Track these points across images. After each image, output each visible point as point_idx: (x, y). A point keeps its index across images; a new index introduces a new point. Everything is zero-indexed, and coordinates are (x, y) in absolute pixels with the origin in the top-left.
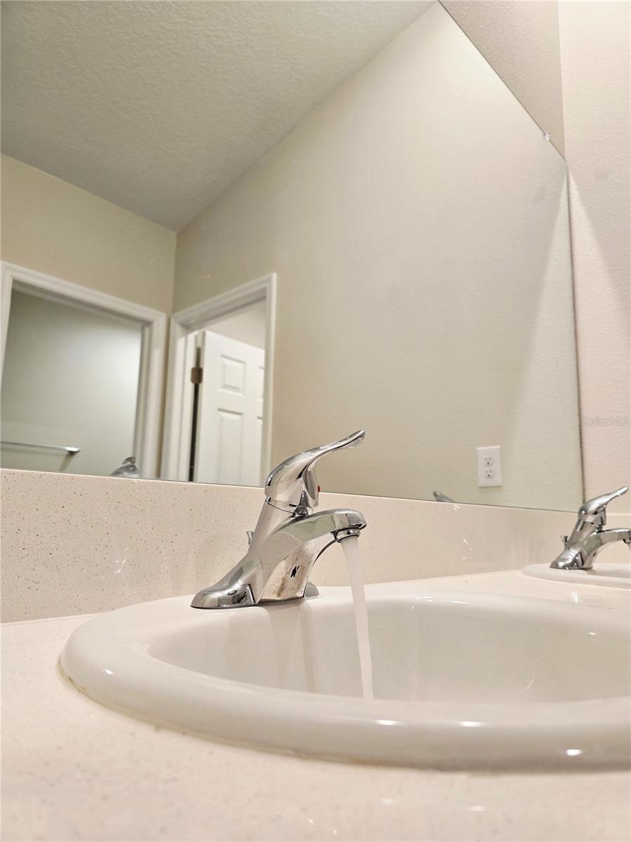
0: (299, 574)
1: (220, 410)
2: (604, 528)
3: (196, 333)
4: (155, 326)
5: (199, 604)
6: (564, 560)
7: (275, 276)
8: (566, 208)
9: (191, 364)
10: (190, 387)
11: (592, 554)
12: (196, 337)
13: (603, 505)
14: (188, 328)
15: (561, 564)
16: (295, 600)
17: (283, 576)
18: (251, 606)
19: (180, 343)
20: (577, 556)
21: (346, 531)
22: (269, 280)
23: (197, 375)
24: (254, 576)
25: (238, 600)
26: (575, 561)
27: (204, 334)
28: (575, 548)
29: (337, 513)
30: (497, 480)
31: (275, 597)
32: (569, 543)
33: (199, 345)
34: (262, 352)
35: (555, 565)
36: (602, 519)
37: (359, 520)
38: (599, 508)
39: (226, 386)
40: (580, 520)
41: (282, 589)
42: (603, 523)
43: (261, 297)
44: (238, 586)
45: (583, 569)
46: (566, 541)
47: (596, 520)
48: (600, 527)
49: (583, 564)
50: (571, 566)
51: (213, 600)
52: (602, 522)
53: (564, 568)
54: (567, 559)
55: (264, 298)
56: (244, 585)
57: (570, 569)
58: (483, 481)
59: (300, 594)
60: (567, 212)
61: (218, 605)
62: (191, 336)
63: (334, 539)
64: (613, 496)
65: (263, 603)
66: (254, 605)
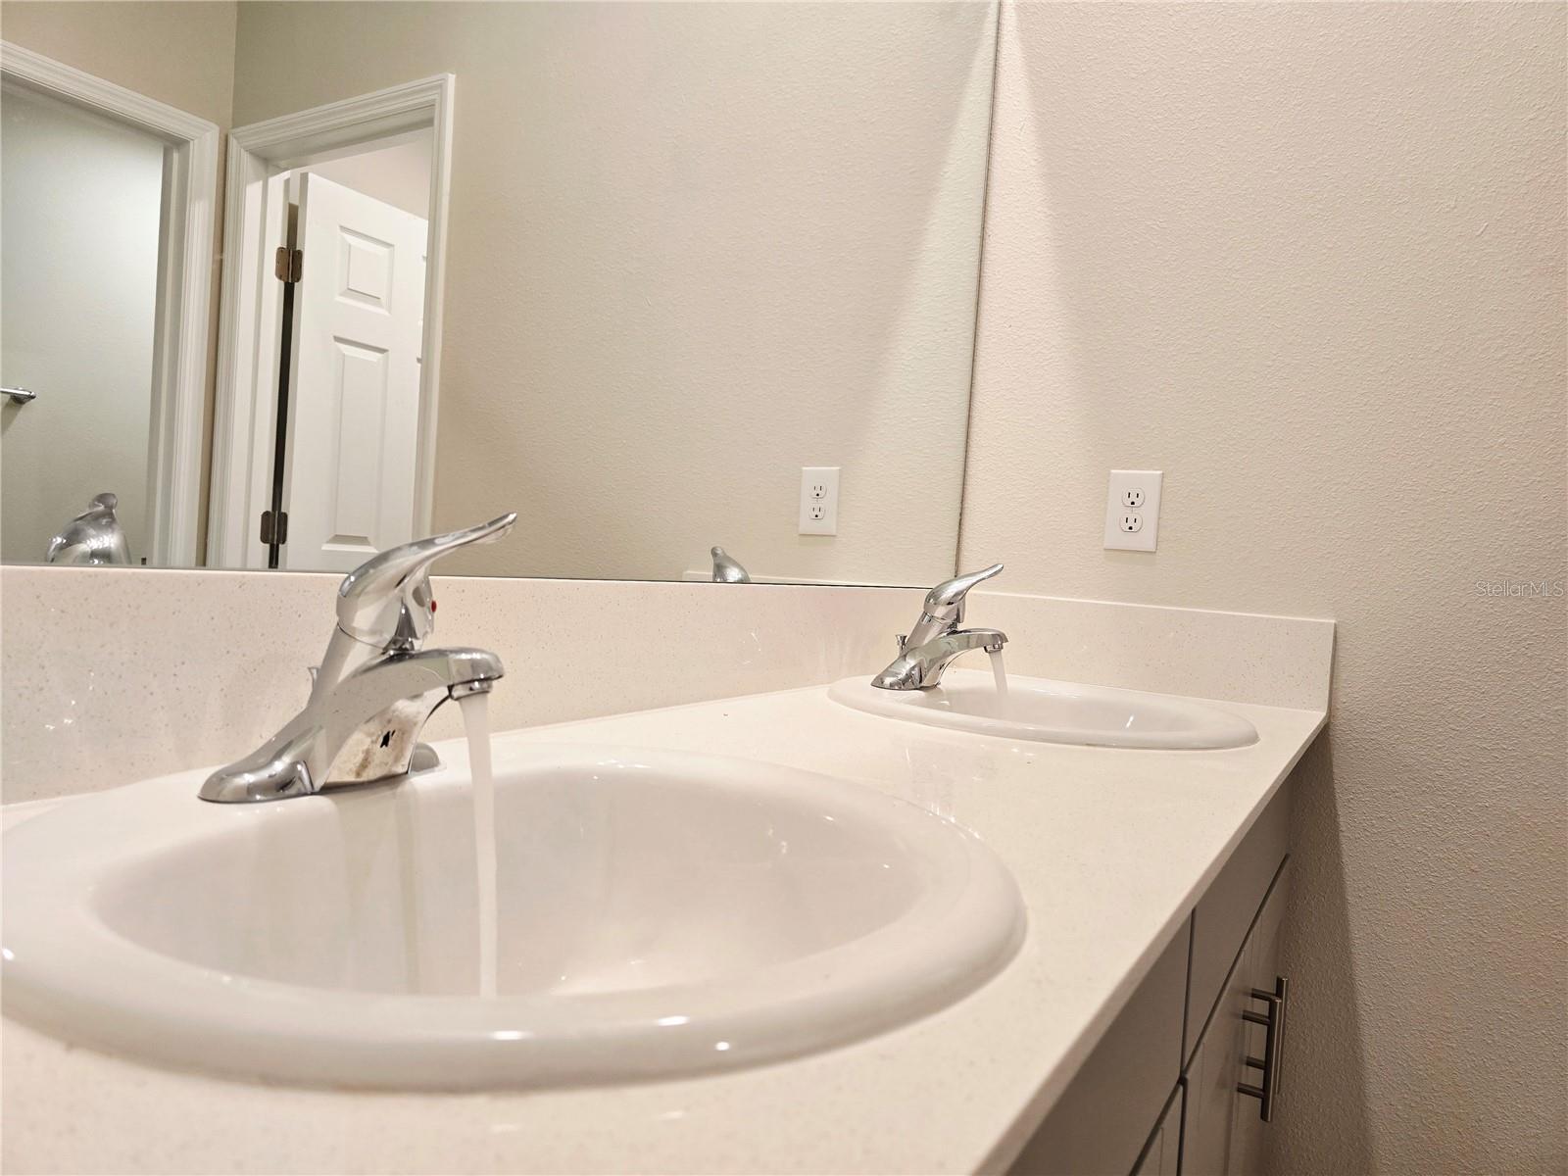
0: (395, 741)
1: (338, 339)
2: (960, 627)
3: (286, 175)
4: (194, 148)
5: (212, 794)
6: (895, 674)
7: (452, 78)
8: (992, 41)
9: (276, 239)
10: (274, 288)
11: (937, 666)
12: (287, 182)
13: (962, 592)
14: (268, 161)
15: (888, 681)
16: (391, 780)
17: (365, 747)
18: (306, 794)
19: (253, 191)
20: (913, 668)
21: (468, 686)
22: (441, 87)
23: (291, 264)
24: (310, 750)
25: (282, 787)
26: (909, 676)
27: (304, 178)
28: (915, 657)
29: (453, 657)
30: (828, 525)
31: (351, 778)
32: (906, 646)
33: (295, 201)
34: (424, 224)
35: (879, 683)
36: (958, 610)
37: (491, 668)
38: (956, 595)
39: (351, 292)
40: (925, 614)
41: (364, 765)
42: (958, 620)
43: (423, 121)
44: (279, 767)
45: (921, 688)
46: (903, 643)
47: (947, 615)
48: (954, 625)
49: (921, 682)
50: (904, 684)
51: (238, 789)
52: (958, 615)
53: (892, 687)
54: (899, 674)
55: (429, 122)
56: (293, 765)
57: (900, 689)
58: (807, 525)
59: (400, 770)
60: (992, 49)
61: (247, 796)
62: (277, 182)
63: (447, 693)
64: (978, 579)
65: (328, 789)
66: (312, 794)
